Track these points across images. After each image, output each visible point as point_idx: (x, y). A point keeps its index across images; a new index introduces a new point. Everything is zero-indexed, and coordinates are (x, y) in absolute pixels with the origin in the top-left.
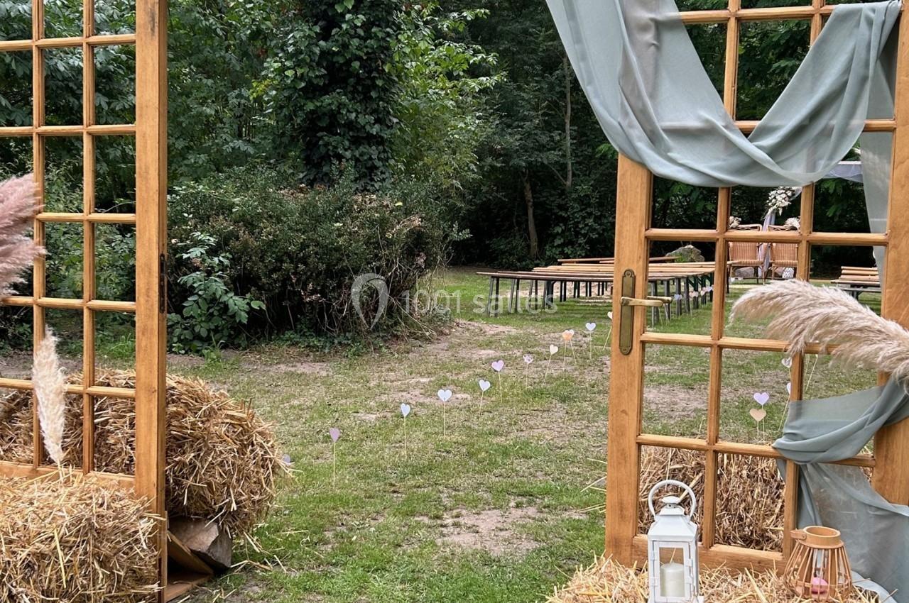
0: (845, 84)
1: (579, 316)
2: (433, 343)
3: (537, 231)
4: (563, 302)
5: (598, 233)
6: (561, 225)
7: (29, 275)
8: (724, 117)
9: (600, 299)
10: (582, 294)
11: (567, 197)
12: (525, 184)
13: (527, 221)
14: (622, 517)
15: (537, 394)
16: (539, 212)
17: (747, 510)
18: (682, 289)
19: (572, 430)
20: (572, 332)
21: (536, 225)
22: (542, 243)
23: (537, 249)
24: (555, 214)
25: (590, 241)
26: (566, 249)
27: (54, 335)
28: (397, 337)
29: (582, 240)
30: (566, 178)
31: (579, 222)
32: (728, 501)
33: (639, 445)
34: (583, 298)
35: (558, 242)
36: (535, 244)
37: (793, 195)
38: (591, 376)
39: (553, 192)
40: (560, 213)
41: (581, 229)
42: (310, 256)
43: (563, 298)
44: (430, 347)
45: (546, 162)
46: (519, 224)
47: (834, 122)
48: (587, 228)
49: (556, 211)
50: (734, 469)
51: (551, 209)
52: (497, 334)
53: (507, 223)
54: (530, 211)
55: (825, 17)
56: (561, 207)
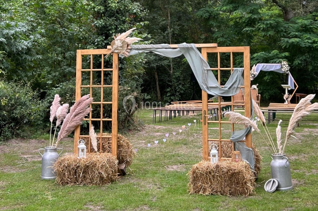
0: (237, 80)
1: (183, 122)
2: (141, 131)
3: (160, 90)
4: (175, 118)
5: (184, 91)
6: (169, 88)
7: (89, 115)
8: (219, 85)
9: (188, 116)
10: (181, 115)
11: (171, 77)
12: (155, 73)
13: (156, 86)
14: (206, 154)
15: (176, 143)
16: (161, 83)
17: (227, 153)
18: (216, 112)
19: (189, 151)
20: (185, 126)
21: (160, 88)
22: (162, 95)
23: (160, 97)
24: (167, 84)
25: (181, 94)
26: (171, 97)
27: (93, 126)
28: (130, 130)
29: (178, 94)
30: (170, 70)
31: (176, 87)
32: (224, 151)
33: (208, 141)
34: (182, 116)
35: (168, 94)
36: (159, 95)
37: (254, 76)
38: (191, 139)
39: (166, 75)
40: (169, 83)
41: (177, 89)
42: (106, 106)
43: (175, 116)
44: (140, 133)
45: (163, 65)
46: (153, 88)
47: (235, 86)
48: (179, 89)
49: (168, 82)
50: (225, 146)
51: (166, 82)
52: (159, 128)
53: (149, 88)
54: (157, 83)
55: (233, 70)
56: (169, 81)
